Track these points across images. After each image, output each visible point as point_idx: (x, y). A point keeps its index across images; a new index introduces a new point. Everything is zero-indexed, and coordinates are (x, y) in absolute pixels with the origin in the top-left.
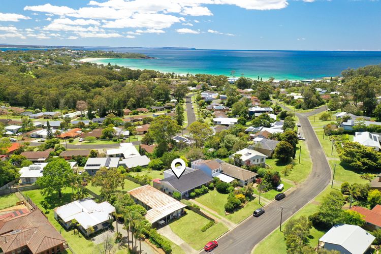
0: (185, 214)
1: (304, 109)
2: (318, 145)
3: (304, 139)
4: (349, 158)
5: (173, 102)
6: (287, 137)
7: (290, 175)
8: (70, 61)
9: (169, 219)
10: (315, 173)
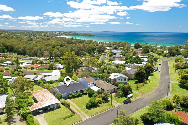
0: (60, 107)
1: (168, 57)
2: (168, 74)
3: (160, 70)
4: (184, 80)
5: (96, 54)
6: (146, 67)
7: (140, 89)
8: (54, 36)
9: (46, 109)
10: (159, 89)
